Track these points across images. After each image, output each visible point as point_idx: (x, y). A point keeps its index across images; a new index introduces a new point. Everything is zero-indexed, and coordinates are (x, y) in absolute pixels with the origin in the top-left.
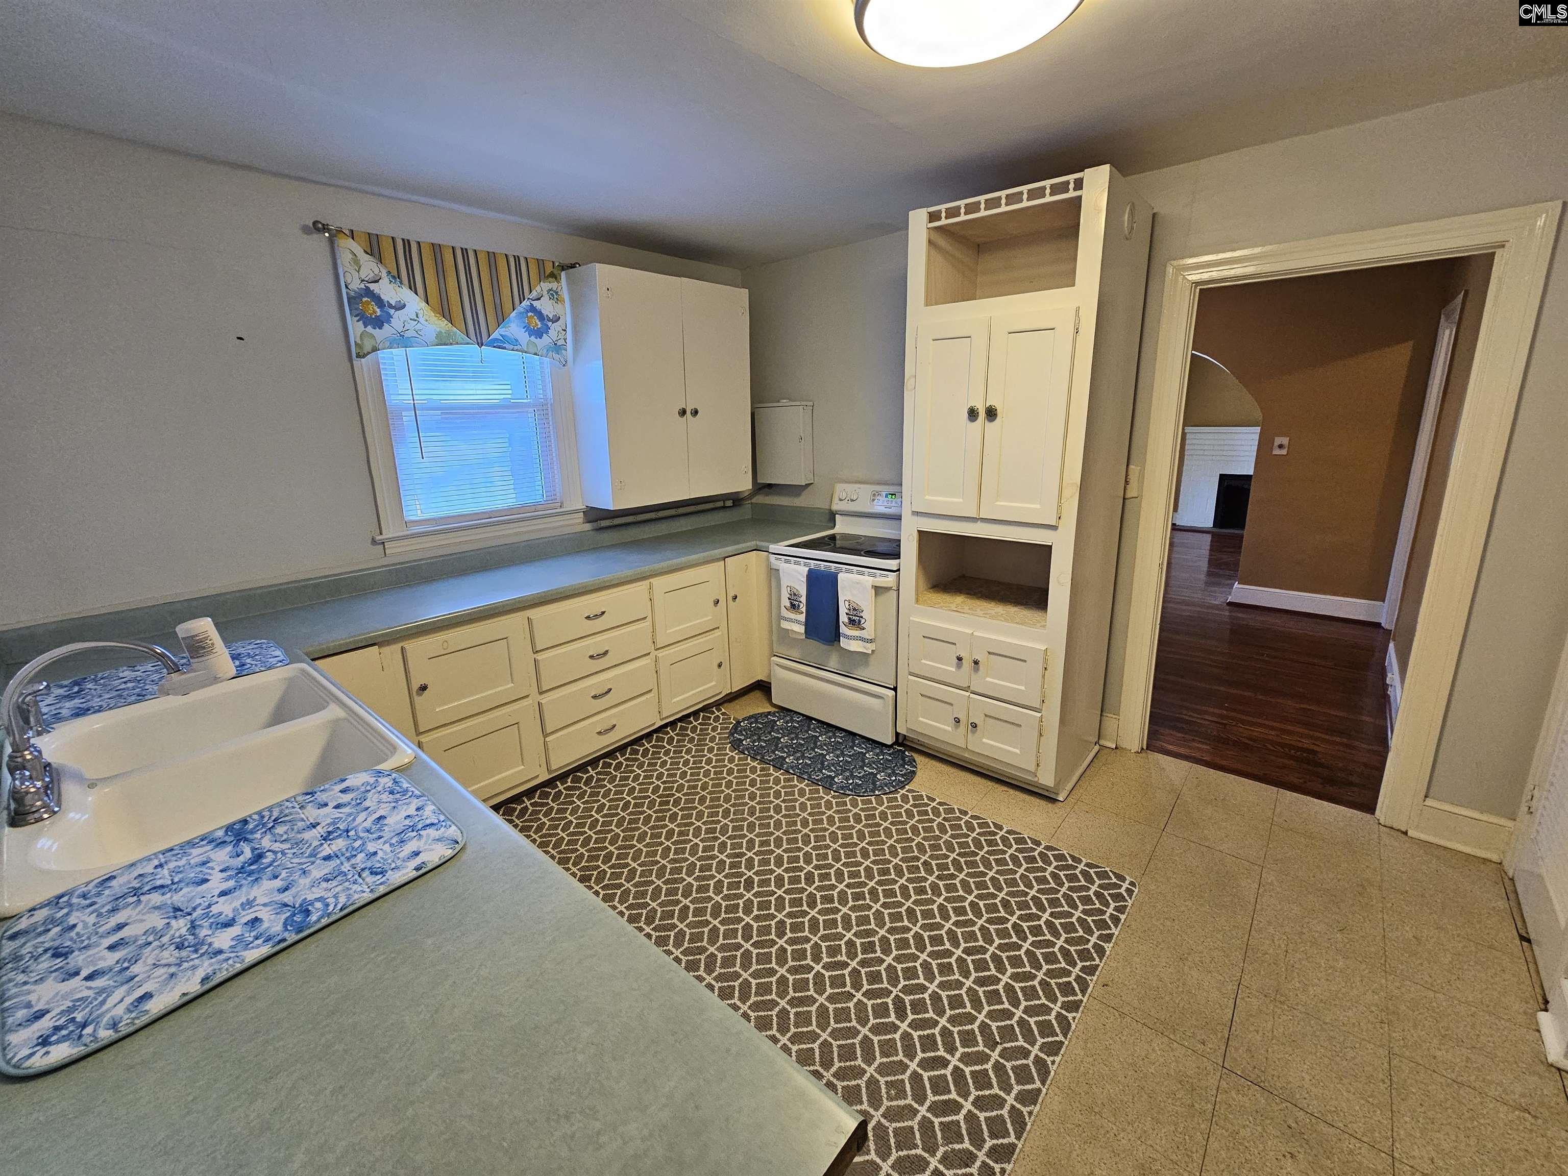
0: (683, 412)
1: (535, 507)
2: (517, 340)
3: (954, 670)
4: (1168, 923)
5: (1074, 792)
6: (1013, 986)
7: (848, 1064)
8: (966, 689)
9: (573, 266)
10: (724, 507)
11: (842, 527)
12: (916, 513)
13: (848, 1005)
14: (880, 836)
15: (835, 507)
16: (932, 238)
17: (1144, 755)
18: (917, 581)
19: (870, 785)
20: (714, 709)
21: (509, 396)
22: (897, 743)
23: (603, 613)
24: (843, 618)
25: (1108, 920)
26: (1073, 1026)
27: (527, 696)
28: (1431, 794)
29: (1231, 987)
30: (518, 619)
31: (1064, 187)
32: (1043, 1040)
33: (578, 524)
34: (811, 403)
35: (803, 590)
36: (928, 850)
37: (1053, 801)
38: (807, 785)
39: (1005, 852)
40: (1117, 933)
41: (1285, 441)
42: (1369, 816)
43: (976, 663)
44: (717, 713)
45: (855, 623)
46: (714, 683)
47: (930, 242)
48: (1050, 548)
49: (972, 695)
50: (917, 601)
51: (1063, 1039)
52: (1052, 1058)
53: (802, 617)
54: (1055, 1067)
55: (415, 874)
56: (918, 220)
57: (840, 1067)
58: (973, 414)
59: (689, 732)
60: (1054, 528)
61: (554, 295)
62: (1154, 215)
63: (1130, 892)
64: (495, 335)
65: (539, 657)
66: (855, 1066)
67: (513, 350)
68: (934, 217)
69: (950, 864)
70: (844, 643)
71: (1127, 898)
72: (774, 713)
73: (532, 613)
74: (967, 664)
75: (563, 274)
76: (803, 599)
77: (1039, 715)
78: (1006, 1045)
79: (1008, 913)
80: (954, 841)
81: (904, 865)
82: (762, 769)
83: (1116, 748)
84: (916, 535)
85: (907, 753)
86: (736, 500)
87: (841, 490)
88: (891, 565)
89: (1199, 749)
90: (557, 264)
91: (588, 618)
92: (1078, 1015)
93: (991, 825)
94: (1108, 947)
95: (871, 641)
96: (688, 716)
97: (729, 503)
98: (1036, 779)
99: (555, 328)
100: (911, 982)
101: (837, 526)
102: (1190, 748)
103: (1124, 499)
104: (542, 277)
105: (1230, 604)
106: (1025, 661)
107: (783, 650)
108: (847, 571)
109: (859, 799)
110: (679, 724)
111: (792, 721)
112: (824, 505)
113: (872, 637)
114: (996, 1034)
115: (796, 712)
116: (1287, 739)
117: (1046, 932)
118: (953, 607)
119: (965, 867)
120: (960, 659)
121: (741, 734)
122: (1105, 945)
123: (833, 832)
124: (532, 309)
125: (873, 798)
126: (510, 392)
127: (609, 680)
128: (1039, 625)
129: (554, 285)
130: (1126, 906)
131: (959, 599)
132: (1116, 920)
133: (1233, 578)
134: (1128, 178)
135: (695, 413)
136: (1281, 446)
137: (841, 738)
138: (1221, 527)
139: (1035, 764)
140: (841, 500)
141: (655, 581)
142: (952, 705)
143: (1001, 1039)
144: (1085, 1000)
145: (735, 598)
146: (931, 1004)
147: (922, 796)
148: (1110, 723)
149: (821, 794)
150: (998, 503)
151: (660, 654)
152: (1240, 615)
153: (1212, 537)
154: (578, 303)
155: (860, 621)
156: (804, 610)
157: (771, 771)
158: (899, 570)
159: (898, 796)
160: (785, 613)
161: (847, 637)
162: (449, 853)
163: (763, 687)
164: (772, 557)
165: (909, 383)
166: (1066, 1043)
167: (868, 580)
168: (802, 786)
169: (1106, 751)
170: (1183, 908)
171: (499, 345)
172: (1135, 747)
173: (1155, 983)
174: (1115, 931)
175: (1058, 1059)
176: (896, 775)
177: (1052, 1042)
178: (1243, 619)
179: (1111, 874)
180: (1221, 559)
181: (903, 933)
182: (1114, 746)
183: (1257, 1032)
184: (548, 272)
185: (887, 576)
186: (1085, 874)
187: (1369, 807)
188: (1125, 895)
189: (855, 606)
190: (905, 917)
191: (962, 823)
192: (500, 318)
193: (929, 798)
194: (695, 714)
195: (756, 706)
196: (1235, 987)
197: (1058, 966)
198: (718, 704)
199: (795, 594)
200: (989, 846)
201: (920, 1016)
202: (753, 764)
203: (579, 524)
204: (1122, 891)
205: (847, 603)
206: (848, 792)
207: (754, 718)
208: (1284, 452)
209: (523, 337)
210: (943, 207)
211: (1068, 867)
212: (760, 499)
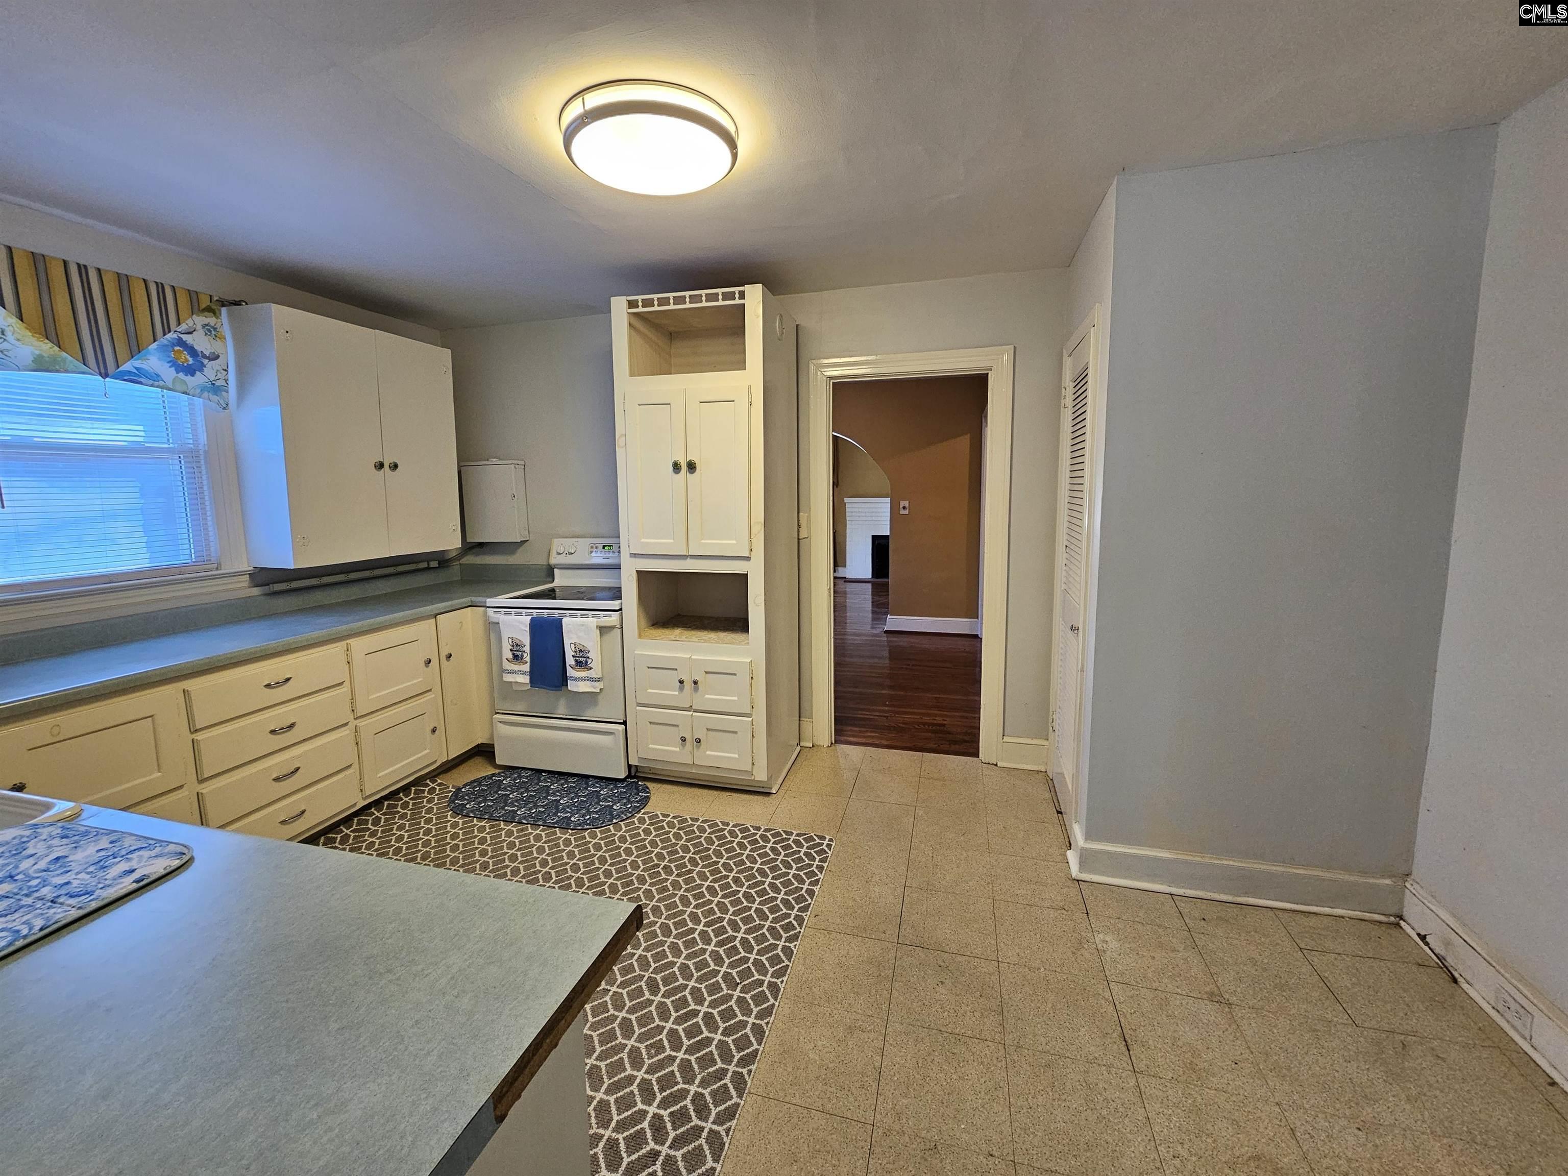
0: (380, 466)
1: (181, 569)
2: (158, 376)
3: (677, 693)
4: (857, 861)
5: (783, 785)
6: (747, 939)
7: (609, 1045)
8: (690, 709)
9: (237, 303)
10: (429, 568)
11: (561, 580)
12: (634, 555)
13: (605, 999)
14: (621, 856)
15: (554, 560)
16: (631, 322)
17: (833, 747)
18: (639, 621)
19: (608, 816)
20: (428, 782)
21: (141, 439)
22: (629, 776)
23: (288, 680)
24: (570, 661)
25: (815, 870)
26: (795, 952)
27: (181, 787)
28: (1006, 734)
29: (900, 890)
30: (172, 691)
31: (731, 296)
32: (773, 969)
33: (243, 588)
34: (522, 463)
35: (526, 640)
36: (667, 857)
37: (768, 794)
38: (543, 831)
39: (733, 842)
40: (822, 878)
41: (906, 503)
42: (976, 759)
43: (695, 683)
44: (432, 785)
45: (582, 663)
46: (427, 751)
47: (630, 324)
48: (745, 576)
49: (695, 714)
50: (640, 636)
51: (788, 963)
52: (780, 980)
53: (527, 667)
54: (783, 985)
55: (135, 886)
56: (619, 306)
57: (602, 1051)
58: (676, 467)
59: (399, 809)
60: (748, 559)
61: (211, 331)
62: (797, 326)
63: (829, 846)
64: (127, 366)
65: (199, 737)
66: (617, 1045)
67: (152, 386)
68: (632, 304)
69: (687, 862)
70: (572, 686)
71: (828, 851)
72: (499, 774)
73: (188, 684)
74: (688, 685)
75: (224, 310)
76: (527, 649)
77: (750, 719)
78: (745, 983)
79: (739, 887)
80: (689, 844)
81: (646, 874)
82: (492, 827)
83: (813, 746)
84: (635, 575)
85: (640, 783)
86: (441, 560)
87: (558, 545)
88: (614, 605)
89: (873, 737)
90: (215, 298)
91: (268, 686)
92: (798, 943)
93: (720, 824)
94: (816, 889)
95: (598, 680)
96: (396, 792)
97: (434, 564)
98: (753, 778)
99: (211, 369)
100: (661, 963)
101: (556, 580)
102: (865, 737)
103: (798, 539)
104: (196, 307)
105: (886, 632)
106: (735, 674)
107: (507, 706)
108: (571, 616)
109: (597, 830)
110: (386, 803)
111: (520, 777)
112: (542, 561)
113: (600, 676)
114: (736, 978)
115: (523, 768)
116: (927, 719)
117: (770, 891)
118: (672, 637)
119: (700, 862)
120: (681, 682)
121: (463, 798)
122: (814, 888)
123: (574, 864)
124: (181, 342)
125: (611, 827)
126: (142, 434)
127: (299, 756)
128: (743, 643)
129: (212, 321)
130: (828, 857)
131: (678, 631)
132: (821, 868)
133: (886, 614)
134: (777, 297)
135: (395, 467)
136: (904, 508)
137: (574, 783)
138: (877, 578)
139: (750, 763)
140: (559, 554)
141: (354, 642)
142: (677, 726)
143: (740, 980)
144: (802, 931)
145: (449, 656)
146: (680, 974)
147: (657, 815)
148: (806, 725)
149: (559, 835)
150: (703, 541)
151: (362, 723)
152: (895, 639)
153: (872, 585)
154: (242, 343)
155: (586, 662)
156: (528, 659)
157: (502, 826)
158: (621, 609)
159: (635, 820)
160: (508, 666)
161: (575, 679)
162: (176, 863)
163: (485, 752)
164: (490, 612)
165: (620, 441)
166: (791, 965)
167: (592, 622)
168: (538, 832)
169: (805, 750)
170: (867, 847)
171: (133, 378)
172: (826, 743)
173: (851, 903)
174: (821, 876)
175: (785, 979)
176: (631, 803)
177: (780, 968)
178: (896, 641)
179: (815, 837)
180: (879, 601)
181: (650, 927)
182: (811, 746)
183: (917, 913)
184: (203, 306)
185: (610, 616)
186: (796, 842)
187: (976, 754)
188: (826, 849)
189: (581, 647)
190: (650, 915)
191: (695, 828)
192: (135, 348)
193: (664, 815)
194: (406, 789)
195: (480, 770)
196: (903, 890)
197: (781, 913)
198: (433, 775)
199: (517, 645)
200: (719, 840)
201: (671, 986)
202: (480, 824)
203: (245, 588)
204: (824, 847)
205: (573, 646)
206: (586, 827)
207: (479, 781)
208: (906, 512)
209: (168, 373)
210: (640, 298)
211: (783, 840)
212: (470, 559)
